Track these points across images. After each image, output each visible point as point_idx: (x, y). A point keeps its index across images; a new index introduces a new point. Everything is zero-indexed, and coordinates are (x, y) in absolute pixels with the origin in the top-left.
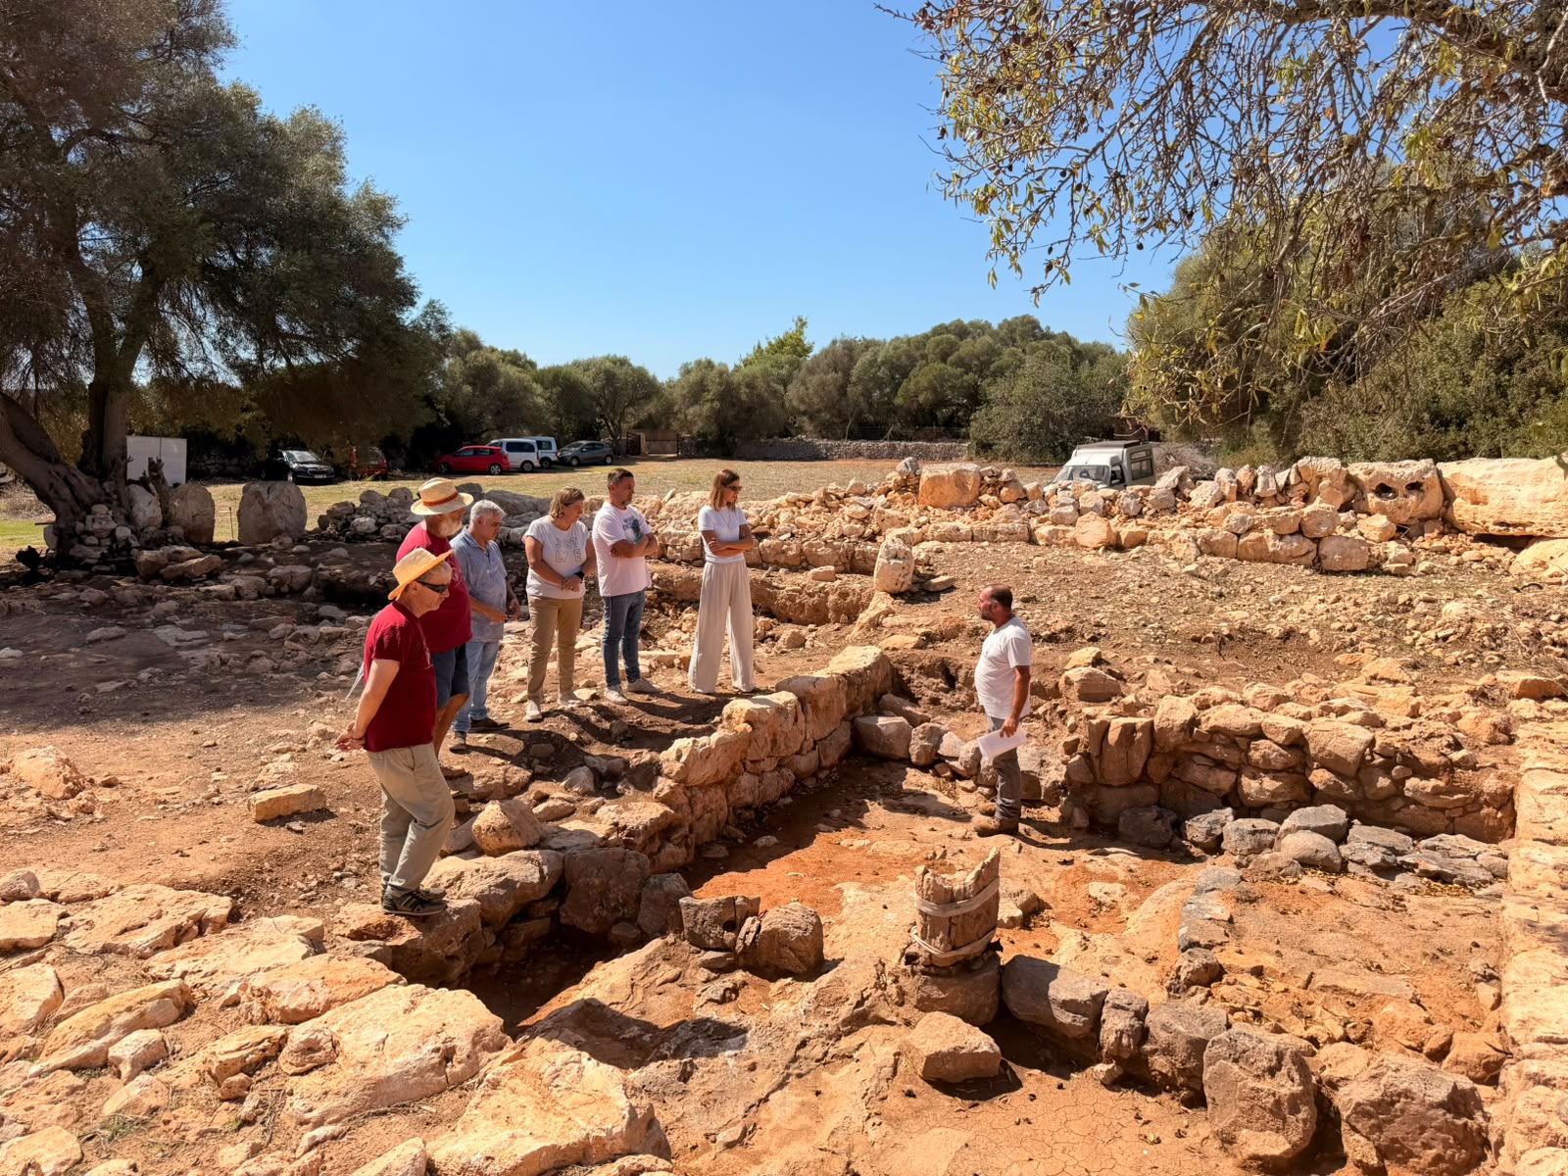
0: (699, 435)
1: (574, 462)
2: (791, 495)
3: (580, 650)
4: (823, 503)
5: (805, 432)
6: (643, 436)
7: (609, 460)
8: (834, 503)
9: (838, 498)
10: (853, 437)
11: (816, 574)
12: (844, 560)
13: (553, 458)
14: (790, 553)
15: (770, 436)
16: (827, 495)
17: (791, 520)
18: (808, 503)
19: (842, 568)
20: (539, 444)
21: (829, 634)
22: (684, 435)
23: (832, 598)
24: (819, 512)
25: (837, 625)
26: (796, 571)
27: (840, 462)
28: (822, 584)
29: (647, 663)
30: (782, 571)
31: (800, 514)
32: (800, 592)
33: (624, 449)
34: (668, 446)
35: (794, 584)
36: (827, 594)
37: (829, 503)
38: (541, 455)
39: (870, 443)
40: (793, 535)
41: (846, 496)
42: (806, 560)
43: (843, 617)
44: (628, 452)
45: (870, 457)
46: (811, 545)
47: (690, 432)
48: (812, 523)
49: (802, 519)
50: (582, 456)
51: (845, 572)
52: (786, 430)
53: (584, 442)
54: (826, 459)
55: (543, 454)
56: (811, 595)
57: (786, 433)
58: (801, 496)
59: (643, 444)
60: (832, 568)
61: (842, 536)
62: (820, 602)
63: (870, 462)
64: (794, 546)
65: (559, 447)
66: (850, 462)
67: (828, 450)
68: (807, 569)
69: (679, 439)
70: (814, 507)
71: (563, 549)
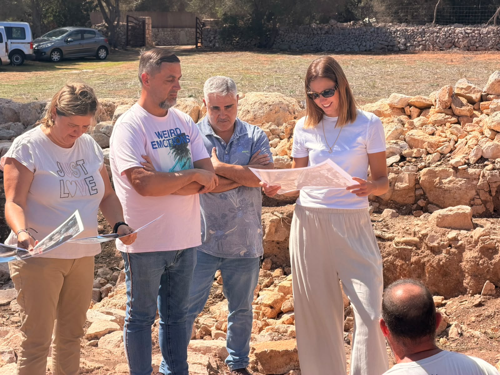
0: (226, 18)
1: (56, 57)
2: (396, 98)
3: (96, 337)
4: (448, 109)
5: (375, 14)
6: (148, 20)
7: (102, 54)
8: (466, 109)
9: (471, 101)
10: (443, 20)
11: (443, 218)
12: (484, 196)
13: (28, 51)
14: (400, 185)
15: (325, 20)
16: (454, 96)
17: (399, 135)
18: (424, 109)
19: (481, 209)
20: (9, 30)
21: (466, 311)
22: (206, 18)
23: (468, 255)
24: (442, 123)
25: (478, 298)
26: (409, 213)
27: (425, 55)
28: (452, 234)
29: (205, 359)
30: (387, 212)
31: (412, 126)
32: (417, 246)
33: (123, 39)
34: (182, 34)
35: (407, 232)
36: (461, 249)
37: (457, 110)
38: (12, 47)
39: (468, 29)
40: (403, 158)
41: (482, 99)
42: (424, 196)
43: (487, 285)
44: (127, 43)
45: (468, 49)
46: (432, 174)
47: (213, 15)
48: (433, 139)
49: (417, 134)
50: (66, 49)
51: (486, 215)
52: (348, 11)
53: (69, 29)
54: (405, 51)
55: (14, 45)
56: (435, 251)
57: (349, 16)
58: (413, 99)
59: (149, 32)
60: (467, 209)
61: (482, 160)
62: (449, 262)
63: (469, 55)
64: (405, 175)
65: (35, 36)
66: (439, 55)
67: (408, 38)
68: (426, 210)
69: (198, 25)
70: (433, 115)
71: (69, 178)
